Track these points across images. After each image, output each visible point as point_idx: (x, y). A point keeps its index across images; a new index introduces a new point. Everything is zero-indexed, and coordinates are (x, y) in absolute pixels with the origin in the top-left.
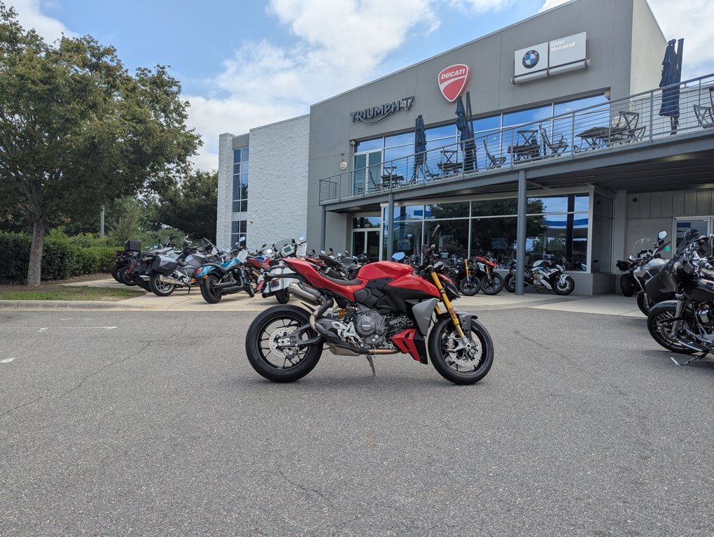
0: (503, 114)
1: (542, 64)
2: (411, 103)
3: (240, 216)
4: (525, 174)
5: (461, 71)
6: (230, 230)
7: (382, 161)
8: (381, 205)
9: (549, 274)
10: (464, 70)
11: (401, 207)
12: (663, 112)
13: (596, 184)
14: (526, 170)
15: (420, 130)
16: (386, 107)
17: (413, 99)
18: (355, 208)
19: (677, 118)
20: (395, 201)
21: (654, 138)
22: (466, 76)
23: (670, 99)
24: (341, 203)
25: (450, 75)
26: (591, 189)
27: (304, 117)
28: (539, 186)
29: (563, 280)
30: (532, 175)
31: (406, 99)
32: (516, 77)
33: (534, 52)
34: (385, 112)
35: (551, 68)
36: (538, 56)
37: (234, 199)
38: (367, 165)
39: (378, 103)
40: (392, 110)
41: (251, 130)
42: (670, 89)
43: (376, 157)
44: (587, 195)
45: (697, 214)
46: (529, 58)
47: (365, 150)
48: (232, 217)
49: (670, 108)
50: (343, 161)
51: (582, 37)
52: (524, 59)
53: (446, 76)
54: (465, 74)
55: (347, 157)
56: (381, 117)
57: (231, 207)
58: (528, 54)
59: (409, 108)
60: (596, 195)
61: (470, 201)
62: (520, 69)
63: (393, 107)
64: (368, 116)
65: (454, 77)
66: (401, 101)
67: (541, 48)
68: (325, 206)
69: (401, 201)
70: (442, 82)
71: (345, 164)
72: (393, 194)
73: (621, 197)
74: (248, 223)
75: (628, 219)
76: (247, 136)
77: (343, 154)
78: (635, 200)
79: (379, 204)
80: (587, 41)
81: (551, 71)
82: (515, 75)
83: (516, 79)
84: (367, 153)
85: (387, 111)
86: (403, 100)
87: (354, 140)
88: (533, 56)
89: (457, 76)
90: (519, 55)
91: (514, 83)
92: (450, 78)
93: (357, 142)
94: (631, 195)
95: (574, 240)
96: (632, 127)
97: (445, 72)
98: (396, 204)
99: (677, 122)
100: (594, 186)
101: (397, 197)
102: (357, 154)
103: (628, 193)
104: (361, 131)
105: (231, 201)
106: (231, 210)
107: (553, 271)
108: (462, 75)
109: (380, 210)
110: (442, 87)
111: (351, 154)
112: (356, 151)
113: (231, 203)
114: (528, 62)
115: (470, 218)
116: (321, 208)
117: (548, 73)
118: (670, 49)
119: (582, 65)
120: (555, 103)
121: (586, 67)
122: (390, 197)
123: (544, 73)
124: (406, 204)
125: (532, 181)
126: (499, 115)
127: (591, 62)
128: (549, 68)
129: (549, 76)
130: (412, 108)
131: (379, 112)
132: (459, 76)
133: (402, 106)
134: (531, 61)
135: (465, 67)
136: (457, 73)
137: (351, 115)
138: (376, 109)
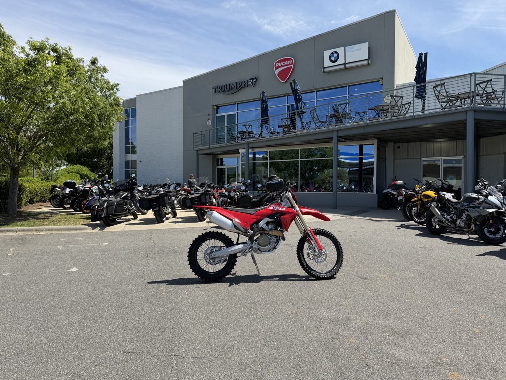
0: (317, 91)
1: (341, 61)
2: (255, 81)
3: (131, 157)
4: (337, 133)
5: (289, 62)
6: (124, 167)
7: (236, 123)
8: (240, 151)
11: (253, 153)
12: (416, 97)
13: (379, 139)
14: (338, 131)
15: (263, 102)
16: (238, 84)
17: (257, 78)
18: (219, 153)
19: (424, 100)
22: (292, 66)
23: (420, 89)
24: (210, 149)
25: (282, 64)
26: (375, 141)
27: (179, 87)
28: (344, 140)
30: (341, 134)
31: (253, 79)
33: (336, 53)
34: (238, 87)
35: (347, 64)
36: (338, 55)
37: (125, 145)
38: (226, 125)
39: (232, 80)
40: (243, 85)
41: (137, 96)
42: (421, 86)
43: (231, 118)
44: (373, 144)
45: (434, 156)
46: (333, 56)
47: (223, 113)
48: (125, 158)
49: (421, 94)
50: (209, 119)
51: (364, 46)
52: (330, 57)
53: (279, 65)
54: (292, 64)
55: (211, 117)
56: (234, 90)
57: (124, 150)
58: (332, 53)
59: (254, 85)
60: (377, 144)
61: (299, 148)
62: (327, 63)
63: (243, 84)
64: (226, 89)
65: (284, 66)
66: (249, 80)
67: (341, 51)
68: (197, 151)
69: (253, 148)
70: (276, 68)
71: (210, 123)
72: (248, 144)
73: (390, 146)
74: (138, 162)
75: (395, 159)
76: (135, 99)
77: (208, 115)
78: (399, 148)
79: (238, 150)
80: (369, 48)
81: (347, 66)
82: (325, 67)
83: (326, 70)
84: (225, 114)
85: (239, 87)
87: (216, 106)
88: (335, 55)
89: (286, 65)
90: (327, 54)
91: (324, 72)
92: (282, 66)
93: (218, 108)
94: (396, 145)
96: (399, 105)
97: (278, 62)
98: (250, 151)
99: (424, 103)
101: (251, 146)
102: (219, 115)
104: (221, 99)
105: (124, 146)
106: (124, 153)
108: (290, 64)
109: (239, 153)
110: (277, 72)
111: (214, 115)
112: (217, 113)
113: (124, 148)
114: (333, 59)
115: (299, 160)
116: (195, 152)
117: (345, 66)
118: (420, 59)
119: (366, 62)
120: (349, 86)
121: (369, 64)
122: (246, 146)
123: (343, 67)
124: (257, 150)
125: (340, 137)
126: (314, 91)
127: (371, 61)
128: (345, 64)
129: (346, 68)
130: (257, 86)
131: (233, 87)
132: (288, 65)
133: (249, 83)
134: (335, 58)
135: (292, 60)
136: (286, 63)
137: (213, 88)
138: (231, 85)
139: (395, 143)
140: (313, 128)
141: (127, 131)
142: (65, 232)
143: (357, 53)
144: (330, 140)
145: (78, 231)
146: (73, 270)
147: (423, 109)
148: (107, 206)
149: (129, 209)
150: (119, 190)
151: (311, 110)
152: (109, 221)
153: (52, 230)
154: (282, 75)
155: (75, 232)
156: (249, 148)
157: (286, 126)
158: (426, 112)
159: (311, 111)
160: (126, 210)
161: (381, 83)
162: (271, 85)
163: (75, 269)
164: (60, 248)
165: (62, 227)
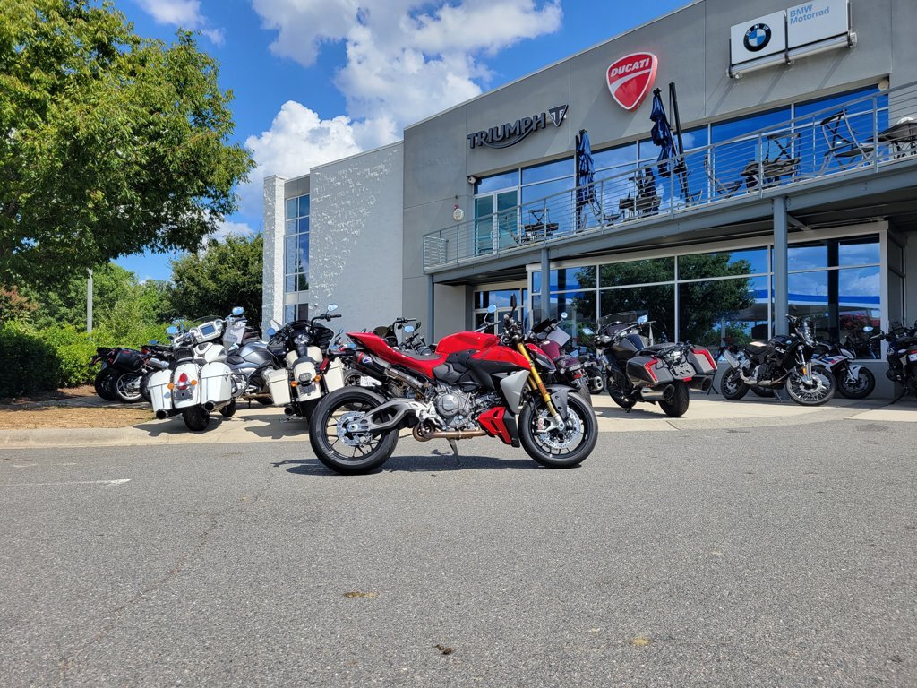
0: (711, 125)
1: (776, 44)
2: (563, 115)
4: (785, 204)
5: (642, 62)
7: (519, 204)
8: (528, 268)
9: (831, 364)
10: (648, 60)
11: (559, 271)
13: (892, 219)
15: (582, 153)
16: (523, 124)
17: (566, 108)
18: (480, 277)
20: (550, 260)
22: (650, 71)
24: (459, 268)
25: (626, 69)
26: (882, 228)
27: (394, 146)
28: (800, 225)
29: (854, 373)
30: (796, 204)
31: (556, 110)
32: (733, 66)
33: (761, 26)
34: (523, 131)
35: (790, 50)
36: (768, 33)
37: (287, 273)
38: (495, 211)
39: (510, 116)
40: (534, 127)
41: (312, 170)
43: (508, 200)
46: (754, 36)
47: (488, 190)
48: (286, 299)
50: (457, 207)
52: (746, 38)
53: (620, 71)
54: (648, 68)
55: (462, 201)
56: (515, 138)
58: (752, 29)
59: (559, 122)
60: (890, 238)
61: (676, 255)
62: (739, 53)
63: (535, 122)
64: (495, 138)
65: (631, 72)
66: (548, 113)
68: (432, 275)
69: (559, 260)
70: (613, 80)
71: (460, 213)
72: (548, 249)
74: (311, 307)
76: (307, 178)
77: (457, 197)
79: (524, 266)
80: (849, 5)
81: (791, 54)
82: (733, 63)
84: (495, 194)
85: (526, 130)
86: (551, 111)
87: (474, 177)
89: (636, 71)
90: (738, 32)
91: (731, 76)
92: (625, 74)
93: (478, 180)
97: (617, 66)
98: (552, 266)
100: (887, 222)
101: (554, 255)
102: (479, 196)
104: (486, 161)
105: (283, 275)
107: (837, 359)
108: (644, 68)
109: (526, 276)
110: (613, 88)
111: (469, 197)
112: (476, 192)
113: (284, 279)
114: (753, 42)
115: (676, 282)
116: (427, 278)
117: (786, 57)
119: (842, 42)
120: (796, 105)
121: (850, 45)
122: (543, 257)
123: (780, 59)
124: (566, 265)
125: (795, 213)
126: (706, 126)
128: (788, 49)
129: (788, 61)
130: (566, 124)
131: (512, 131)
132: (640, 70)
133: (549, 120)
134: (758, 40)
136: (636, 65)
137: (468, 138)
138: (508, 128)
143: (819, 21)
154: (628, 92)
161: (885, 90)
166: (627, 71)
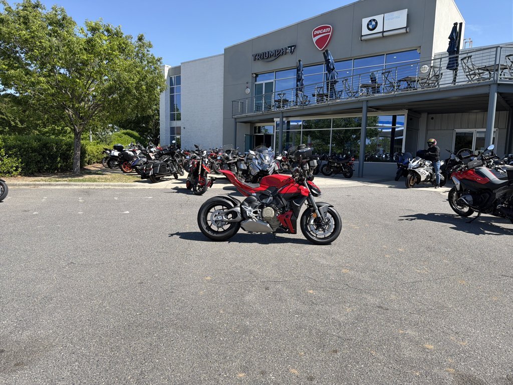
0: (354, 59)
1: (379, 29)
2: (293, 48)
3: (176, 124)
4: (366, 104)
5: (327, 29)
6: (169, 133)
7: (274, 91)
8: (275, 119)
10: (329, 29)
11: (287, 121)
12: (449, 68)
13: (409, 110)
14: (367, 101)
15: (299, 70)
16: (276, 51)
17: (295, 46)
18: (256, 121)
19: (456, 72)
21: (440, 86)
22: (330, 33)
23: (453, 61)
24: (247, 117)
25: (320, 31)
26: (405, 112)
27: (220, 55)
28: (375, 110)
30: (370, 104)
31: (291, 47)
32: (362, 36)
33: (374, 20)
36: (377, 23)
37: (171, 112)
38: (264, 93)
39: (271, 47)
40: (281, 53)
41: (182, 63)
42: (453, 58)
43: (269, 86)
44: (404, 115)
45: (468, 128)
46: (371, 24)
47: (262, 81)
48: (170, 124)
49: (453, 65)
50: (247, 88)
51: (405, 12)
52: (368, 25)
53: (318, 32)
54: (330, 32)
55: (249, 85)
56: (273, 58)
57: (169, 117)
58: (370, 21)
59: (292, 52)
60: (408, 116)
61: (332, 118)
62: (365, 31)
63: (282, 52)
64: (265, 57)
65: (322, 33)
66: (287, 48)
67: (379, 18)
68: (236, 119)
69: (287, 117)
70: (315, 36)
71: (248, 91)
72: (283, 112)
73: (424, 116)
74: (182, 128)
75: (427, 130)
76: (179, 67)
77: (247, 83)
78: (432, 118)
79: (273, 118)
80: (408, 15)
81: (385, 34)
83: (363, 38)
84: (264, 82)
85: (278, 54)
87: (255, 74)
88: (374, 23)
89: (324, 33)
90: (365, 21)
91: (361, 40)
92: (320, 34)
93: (257, 75)
94: (429, 115)
95: (396, 138)
97: (317, 30)
98: (284, 119)
99: (456, 75)
100: (407, 110)
101: (285, 115)
102: (257, 83)
103: (428, 114)
104: (260, 66)
105: (169, 113)
106: (169, 119)
108: (328, 32)
109: (274, 122)
110: (315, 39)
111: (252, 83)
112: (256, 81)
113: (169, 115)
114: (371, 27)
115: (331, 129)
116: (233, 119)
117: (383, 34)
118: (454, 28)
119: (404, 31)
120: (387, 54)
121: (407, 32)
122: (280, 115)
123: (380, 35)
124: (291, 119)
125: (370, 107)
126: (352, 60)
127: (410, 30)
128: (383, 32)
129: (383, 36)
130: (294, 53)
131: (272, 54)
132: (326, 33)
133: (287, 51)
134: (372, 26)
135: (330, 27)
136: (325, 31)
137: (253, 56)
138: (270, 52)
139: (429, 114)
140: (344, 98)
141: (172, 98)
142: (119, 188)
143: (396, 20)
144: (359, 110)
145: (129, 188)
146: (126, 212)
147: (454, 81)
148: (153, 167)
149: (170, 170)
150: (163, 154)
151: (343, 79)
152: (154, 179)
153: (108, 185)
154: (320, 42)
155: (127, 188)
156: (283, 117)
157: (319, 95)
158: (456, 84)
159: (343, 81)
160: (168, 171)
161: (419, 52)
162: (308, 53)
163: (128, 212)
164: (116, 198)
165: (116, 183)
166: (321, 32)
